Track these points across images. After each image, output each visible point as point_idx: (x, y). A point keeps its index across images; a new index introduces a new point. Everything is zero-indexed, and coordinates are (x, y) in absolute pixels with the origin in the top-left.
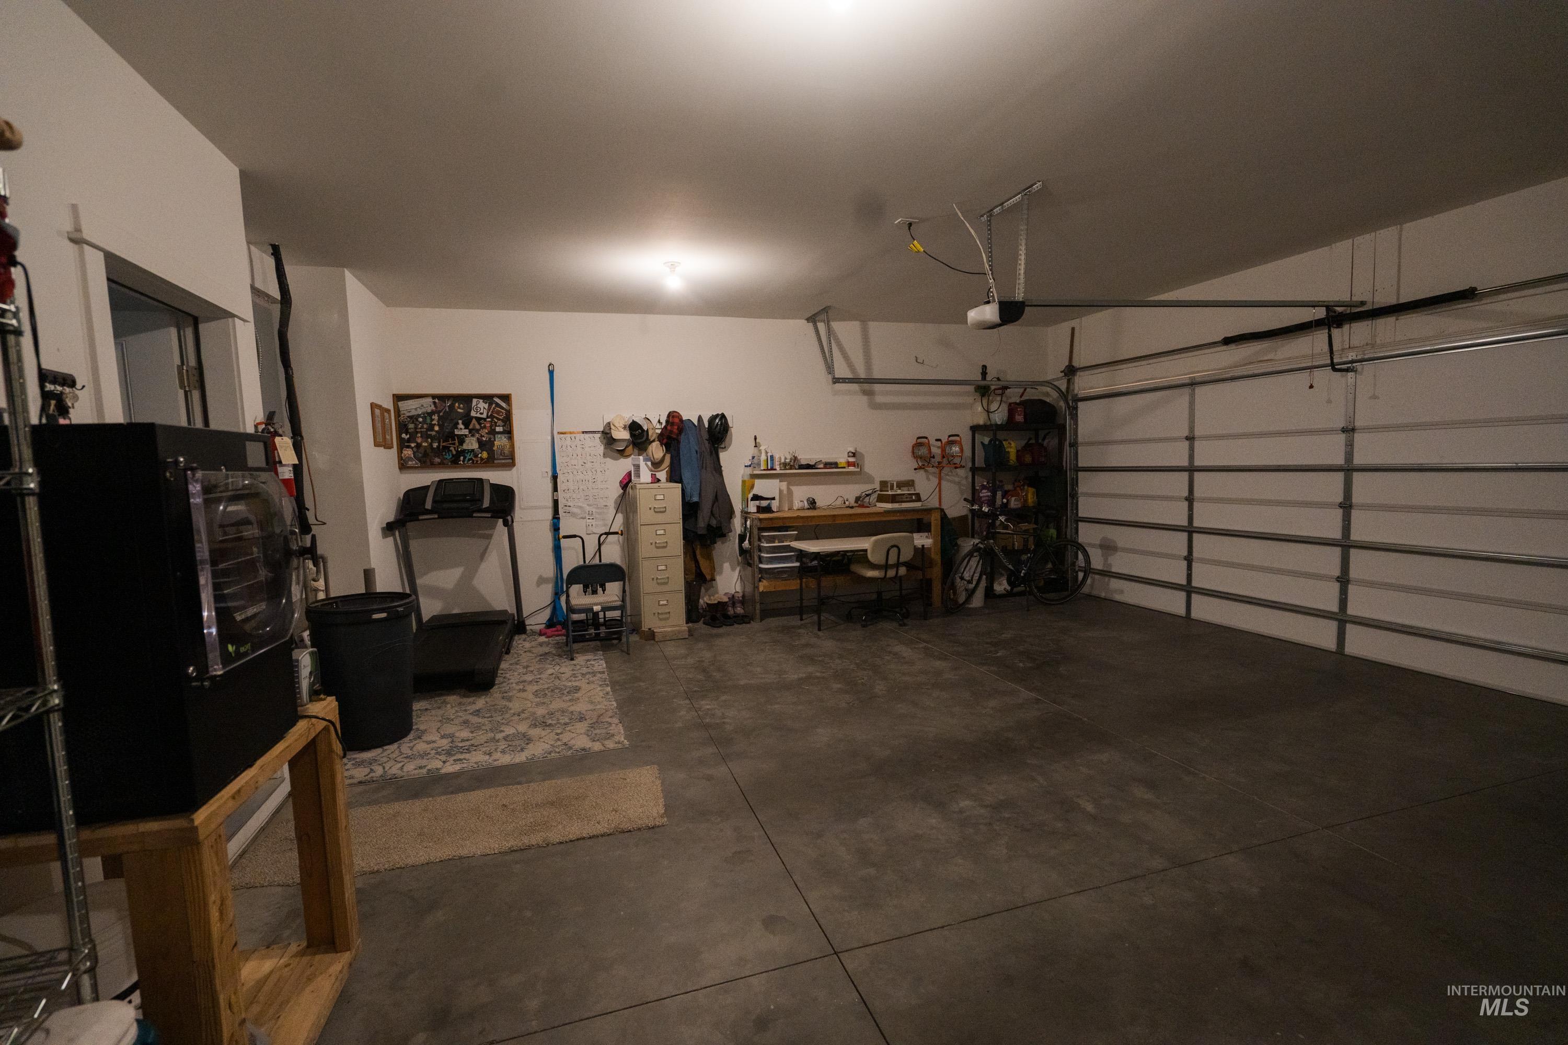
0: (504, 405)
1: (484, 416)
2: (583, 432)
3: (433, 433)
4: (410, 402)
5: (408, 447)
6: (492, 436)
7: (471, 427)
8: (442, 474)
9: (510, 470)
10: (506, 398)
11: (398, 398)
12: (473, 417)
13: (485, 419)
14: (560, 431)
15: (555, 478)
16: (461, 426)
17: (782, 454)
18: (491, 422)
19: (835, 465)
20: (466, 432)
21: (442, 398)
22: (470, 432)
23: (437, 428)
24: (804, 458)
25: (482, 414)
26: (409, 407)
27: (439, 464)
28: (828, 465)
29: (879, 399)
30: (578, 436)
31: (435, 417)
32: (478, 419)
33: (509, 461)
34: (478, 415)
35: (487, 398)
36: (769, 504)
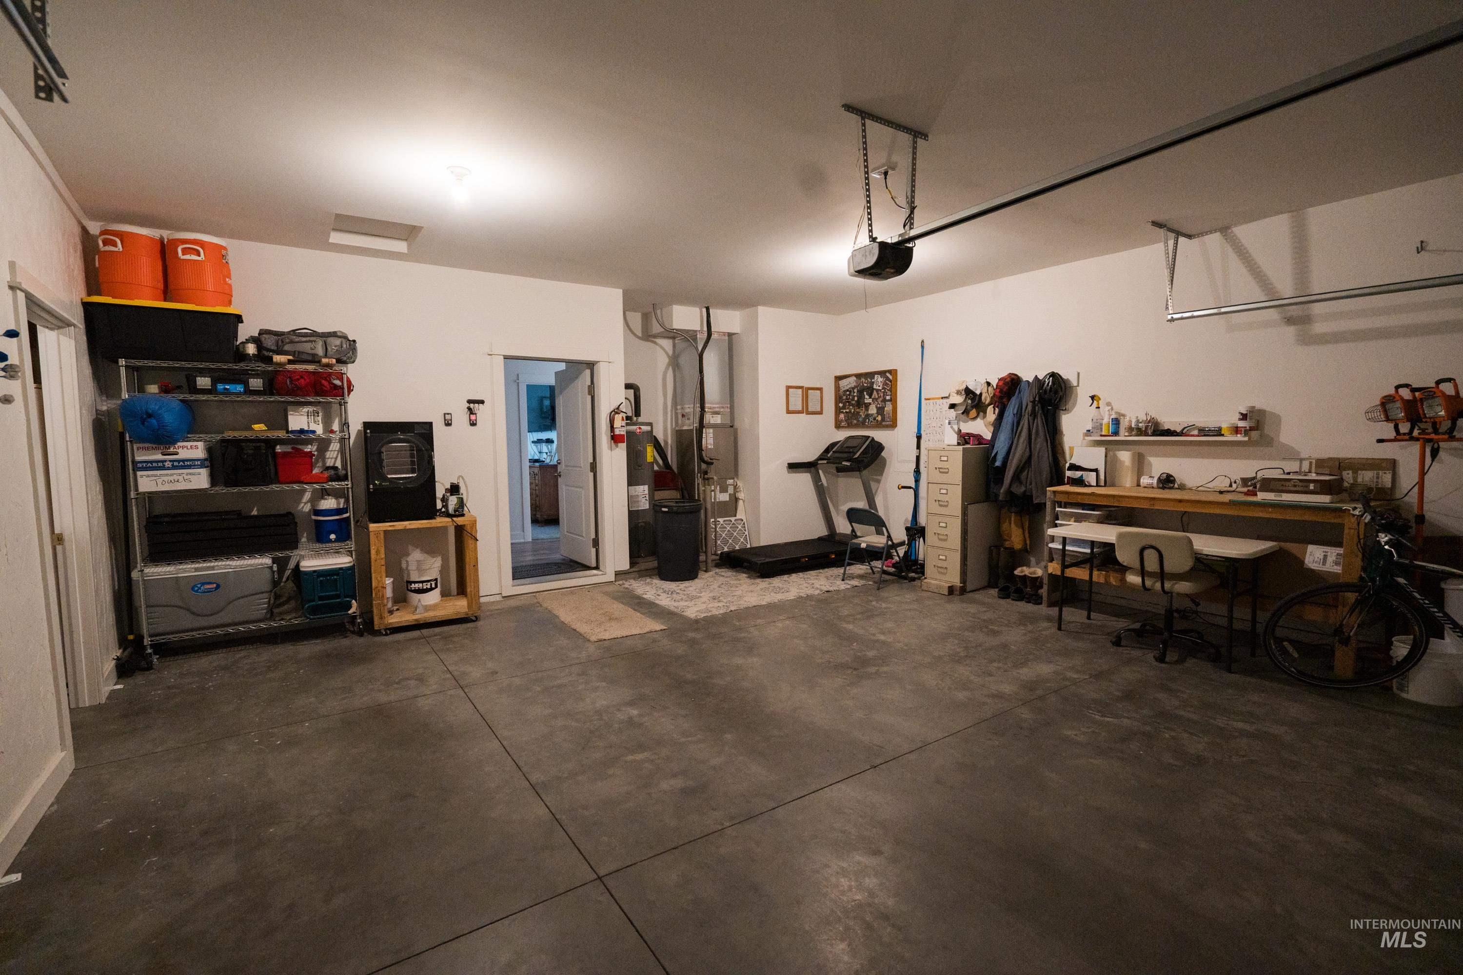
0: (891, 377)
1: (880, 388)
2: (942, 398)
3: (854, 402)
4: (844, 381)
5: (842, 412)
6: (883, 403)
7: (873, 397)
8: (851, 432)
9: (893, 430)
10: (893, 372)
11: (838, 379)
12: (875, 389)
13: (880, 390)
14: (926, 398)
15: (919, 438)
16: (867, 397)
17: (1134, 414)
18: (884, 392)
19: (1219, 432)
20: (870, 401)
21: (858, 376)
22: (873, 401)
23: (856, 399)
24: (1168, 421)
25: (879, 386)
26: (845, 384)
27: (856, 424)
28: (1203, 432)
29: (1319, 328)
30: (938, 401)
31: (856, 391)
32: (877, 390)
33: (891, 423)
34: (878, 388)
35: (882, 373)
36: (1082, 476)
